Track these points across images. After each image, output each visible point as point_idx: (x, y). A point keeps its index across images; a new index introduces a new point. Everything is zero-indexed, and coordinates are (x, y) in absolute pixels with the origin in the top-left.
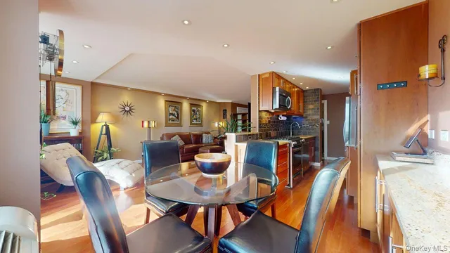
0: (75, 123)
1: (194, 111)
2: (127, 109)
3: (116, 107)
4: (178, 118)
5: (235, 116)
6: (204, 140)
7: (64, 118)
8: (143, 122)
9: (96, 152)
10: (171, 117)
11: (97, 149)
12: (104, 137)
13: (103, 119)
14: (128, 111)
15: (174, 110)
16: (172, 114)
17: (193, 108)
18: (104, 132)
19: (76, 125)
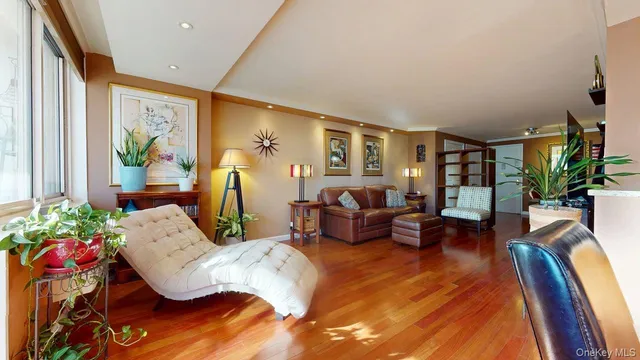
0: (187, 167)
1: (369, 147)
2: (267, 143)
3: (249, 141)
4: (344, 160)
5: (441, 155)
6: (390, 201)
7: (170, 158)
8: (292, 167)
9: (219, 221)
10: (335, 159)
11: (221, 216)
12: (232, 193)
13: (231, 159)
14: (267, 147)
15: (339, 147)
16: (336, 154)
17: (369, 143)
18: (232, 185)
19: (189, 170)
